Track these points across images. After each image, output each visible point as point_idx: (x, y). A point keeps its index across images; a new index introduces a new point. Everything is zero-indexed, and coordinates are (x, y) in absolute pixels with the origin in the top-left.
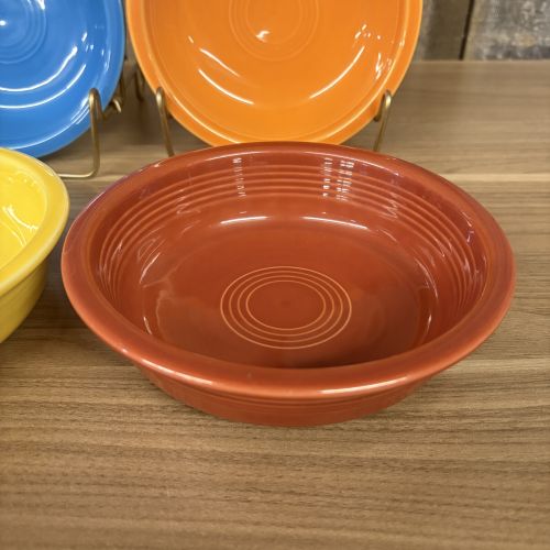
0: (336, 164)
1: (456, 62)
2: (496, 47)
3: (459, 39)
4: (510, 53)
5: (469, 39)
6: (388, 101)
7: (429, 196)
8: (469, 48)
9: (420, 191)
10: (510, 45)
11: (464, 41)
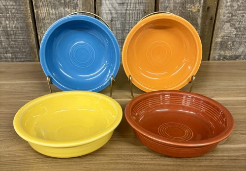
0: (187, 96)
1: (208, 61)
2: (220, 55)
3: (208, 53)
4: (225, 58)
5: (211, 53)
6: (194, 78)
7: (211, 105)
8: (211, 56)
9: (209, 103)
10: (224, 55)
11: (210, 54)
